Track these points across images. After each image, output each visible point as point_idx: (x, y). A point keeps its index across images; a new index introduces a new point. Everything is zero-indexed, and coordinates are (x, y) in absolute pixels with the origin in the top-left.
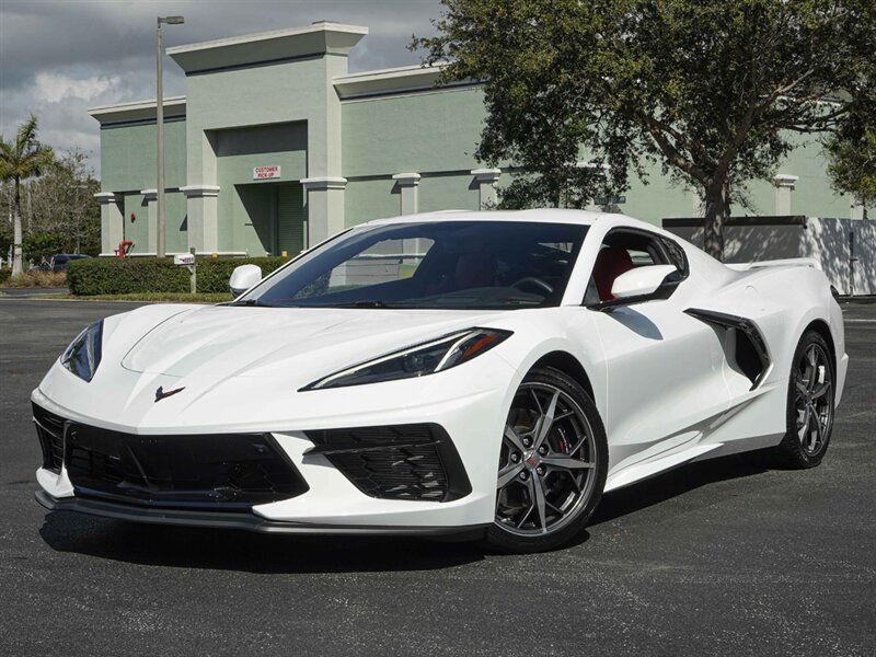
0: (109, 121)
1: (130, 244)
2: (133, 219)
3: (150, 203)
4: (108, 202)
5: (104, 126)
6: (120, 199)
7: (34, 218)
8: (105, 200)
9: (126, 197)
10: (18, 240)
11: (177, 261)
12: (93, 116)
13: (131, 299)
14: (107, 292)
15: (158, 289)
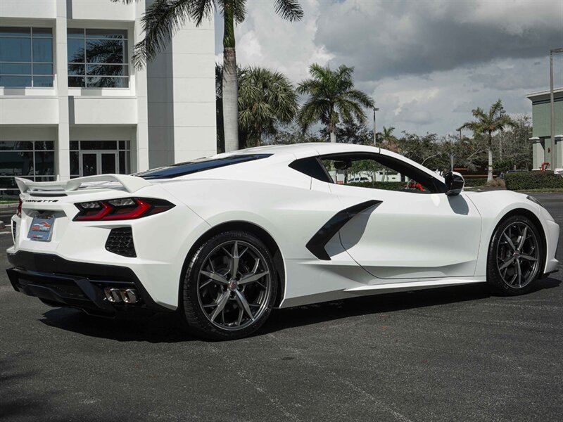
0: (537, 100)
1: (548, 164)
2: (549, 151)
3: (558, 142)
4: (536, 143)
5: (534, 103)
6: (542, 140)
7: (503, 151)
8: (535, 142)
9: (546, 140)
10: (490, 163)
11: (556, 173)
12: (529, 98)
13: (534, 192)
14: (523, 189)
15: (549, 187)
